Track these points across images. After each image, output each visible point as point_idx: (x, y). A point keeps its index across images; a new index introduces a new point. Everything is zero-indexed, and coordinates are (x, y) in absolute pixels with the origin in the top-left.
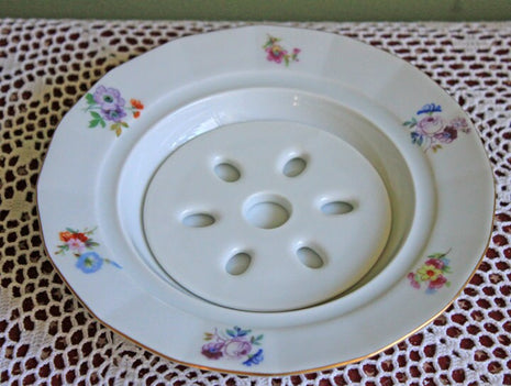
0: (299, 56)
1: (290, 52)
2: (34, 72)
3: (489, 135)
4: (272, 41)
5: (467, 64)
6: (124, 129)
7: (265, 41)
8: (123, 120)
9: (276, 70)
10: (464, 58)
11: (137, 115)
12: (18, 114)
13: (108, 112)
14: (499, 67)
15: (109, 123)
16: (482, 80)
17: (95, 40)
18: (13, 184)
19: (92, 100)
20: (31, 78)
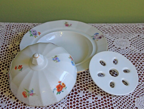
0: (72, 25)
1: (70, 25)
2: (19, 31)
3: (109, 41)
4: (66, 23)
5: (106, 30)
6: (37, 37)
7: (65, 23)
8: (37, 35)
9: (67, 28)
10: (105, 29)
11: (39, 35)
12: (16, 38)
13: (34, 34)
14: (112, 30)
15: (34, 36)
16: (108, 33)
17: (31, 26)
18: (15, 49)
19: (30, 32)
20: (18, 32)
